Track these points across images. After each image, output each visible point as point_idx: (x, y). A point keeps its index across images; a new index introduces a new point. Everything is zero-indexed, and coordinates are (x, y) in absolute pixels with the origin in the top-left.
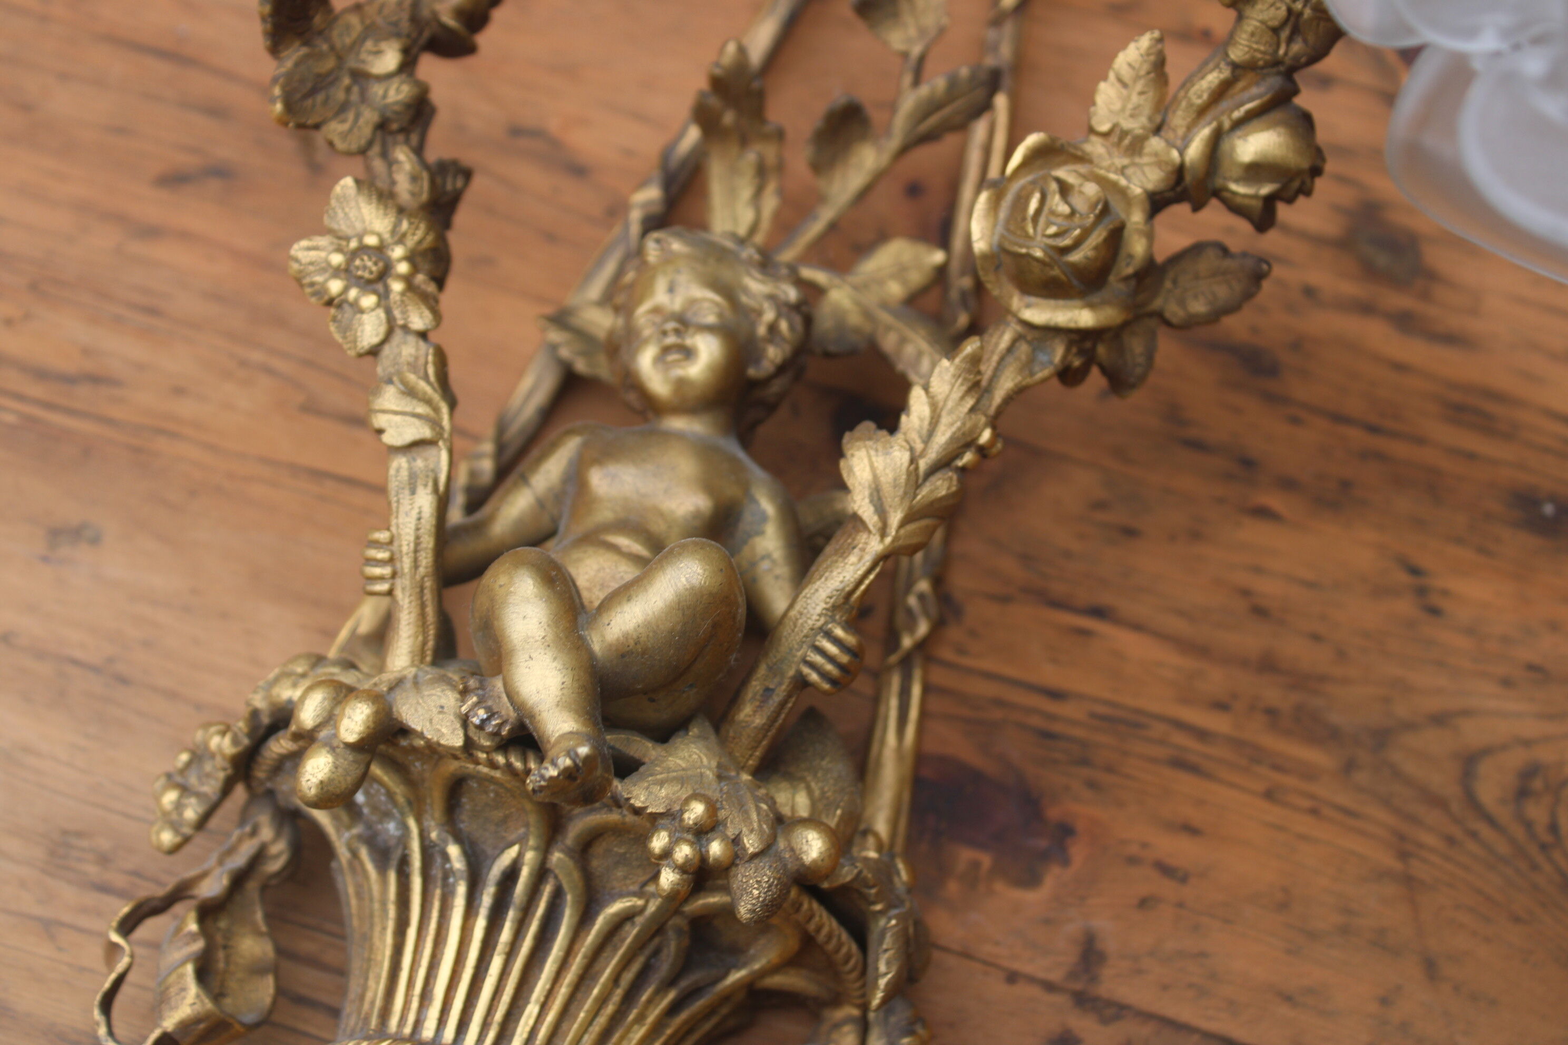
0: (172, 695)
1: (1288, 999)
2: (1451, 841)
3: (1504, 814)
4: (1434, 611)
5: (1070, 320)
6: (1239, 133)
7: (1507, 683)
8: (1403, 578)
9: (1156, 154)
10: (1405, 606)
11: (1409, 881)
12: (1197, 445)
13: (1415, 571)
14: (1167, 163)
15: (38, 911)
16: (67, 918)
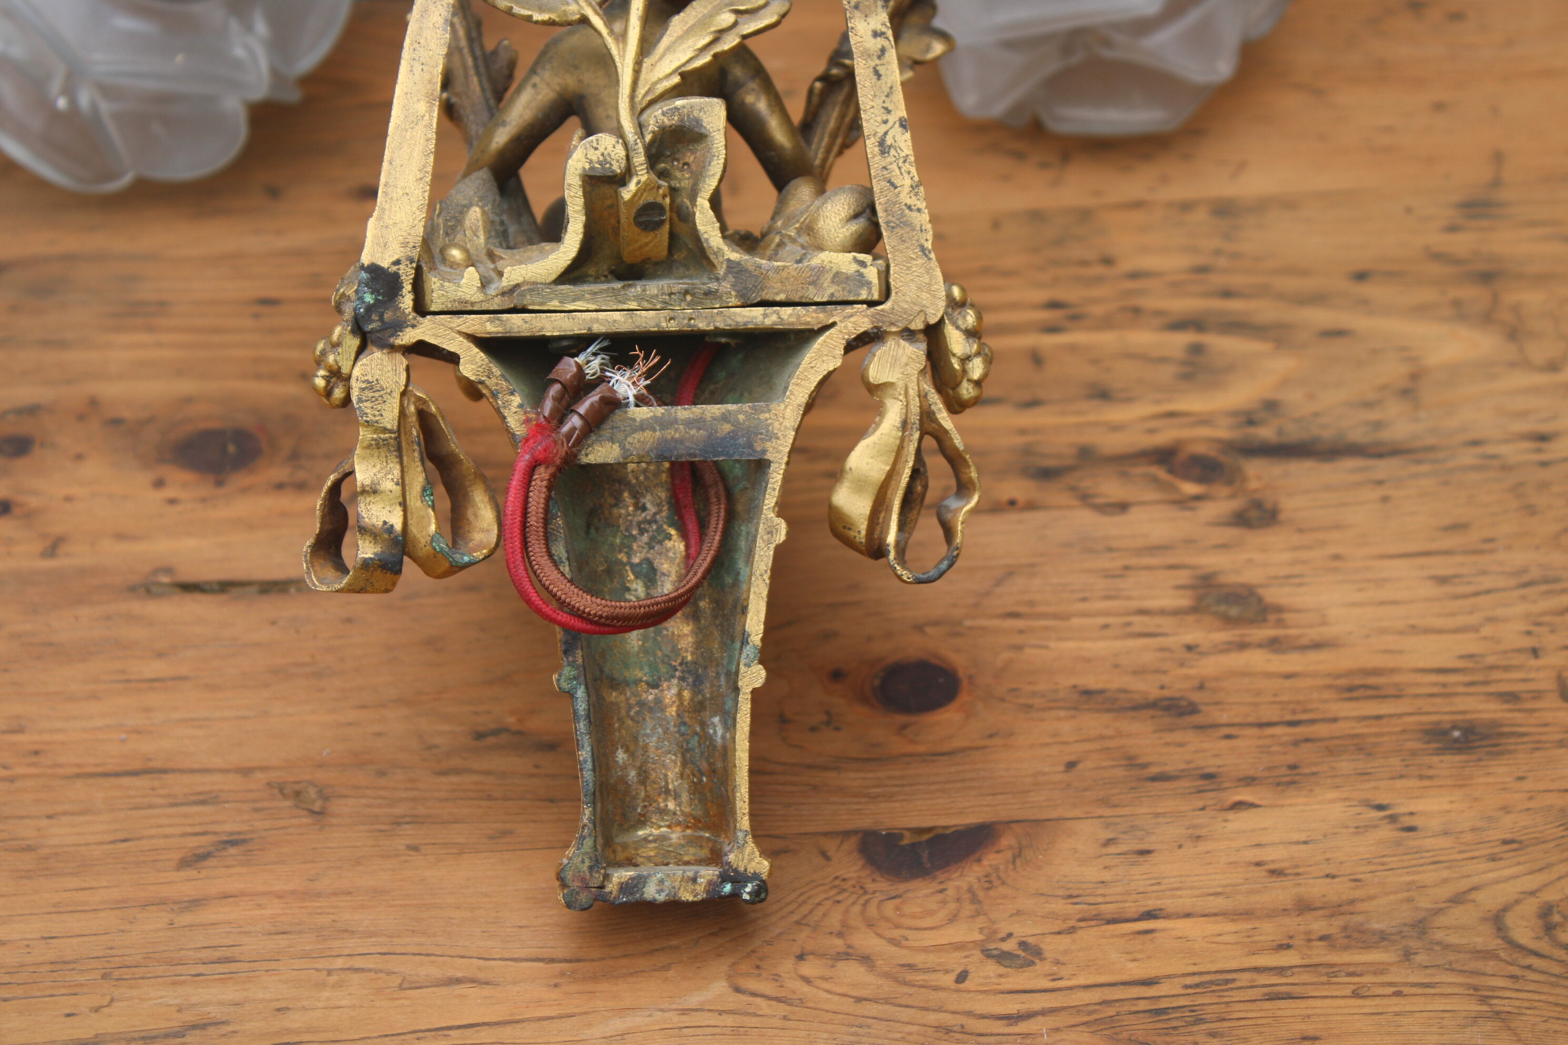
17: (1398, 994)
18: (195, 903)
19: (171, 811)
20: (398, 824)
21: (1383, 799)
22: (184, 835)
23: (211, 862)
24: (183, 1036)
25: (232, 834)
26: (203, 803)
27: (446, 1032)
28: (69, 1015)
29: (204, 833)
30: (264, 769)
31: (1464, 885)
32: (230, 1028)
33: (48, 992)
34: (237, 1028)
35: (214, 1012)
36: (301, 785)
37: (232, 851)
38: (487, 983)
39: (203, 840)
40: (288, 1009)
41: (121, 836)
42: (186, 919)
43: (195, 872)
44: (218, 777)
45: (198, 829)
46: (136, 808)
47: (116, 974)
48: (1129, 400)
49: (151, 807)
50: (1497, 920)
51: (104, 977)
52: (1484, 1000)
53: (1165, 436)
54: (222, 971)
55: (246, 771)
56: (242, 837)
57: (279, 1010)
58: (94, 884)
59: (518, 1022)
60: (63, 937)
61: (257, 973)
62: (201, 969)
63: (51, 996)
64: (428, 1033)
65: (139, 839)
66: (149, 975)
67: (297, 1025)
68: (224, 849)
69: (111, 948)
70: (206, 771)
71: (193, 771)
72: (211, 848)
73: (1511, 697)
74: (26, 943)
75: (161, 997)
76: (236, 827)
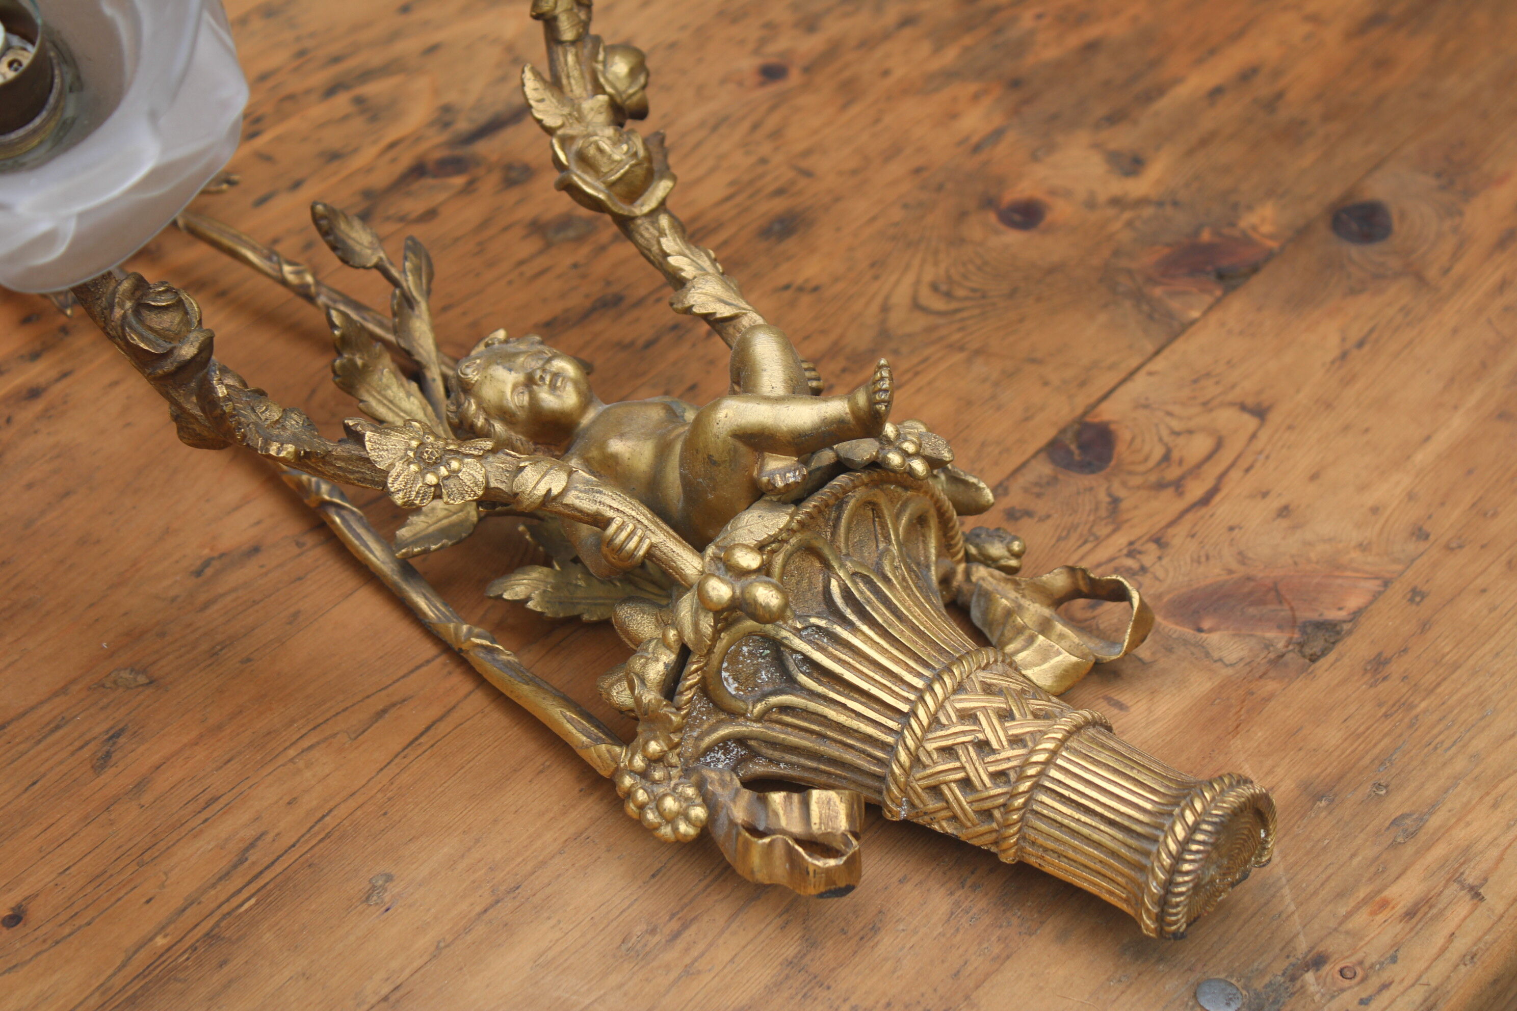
0: (543, 863)
1: (1027, 419)
2: (961, 329)
3: (953, 305)
4: (816, 289)
5: (665, 189)
6: (608, 66)
7: (876, 278)
8: (787, 295)
9: (592, 109)
10: (806, 300)
11: (978, 352)
12: (649, 344)
13: (787, 287)
14: (601, 106)
15: (673, 975)
16: (687, 960)
17: (917, 374)
18: (140, 786)
19: (41, 746)
20: (216, 654)
21: (784, 281)
22: (73, 754)
23: (115, 757)
24: (246, 859)
25: (107, 732)
26: (58, 727)
27: (417, 743)
28: (148, 902)
29: (87, 743)
30: (74, 681)
31: (879, 300)
32: (272, 835)
33: (113, 900)
34: (276, 831)
35: (249, 833)
36: (113, 675)
37: (122, 740)
38: (404, 700)
39: (92, 746)
40: (295, 799)
41: (27, 783)
42: (147, 798)
43: (114, 769)
44: (46, 708)
45: (77, 744)
46: (13, 761)
47: (146, 857)
48: (356, 150)
49: (22, 754)
50: (916, 306)
51: (141, 865)
52: (961, 349)
53: (406, 160)
54: (218, 808)
55: (64, 690)
56: (117, 728)
57: (289, 803)
58: (51, 821)
59: (454, 707)
60: (75, 864)
61: (245, 793)
62: (203, 816)
63: (119, 899)
64: (406, 751)
65: (44, 775)
66: (171, 843)
67: (314, 803)
68: (114, 743)
69: (120, 847)
70: (32, 708)
71: (23, 714)
72: (106, 748)
73: (780, 192)
74: (52, 884)
75: (198, 850)
76: (105, 726)
